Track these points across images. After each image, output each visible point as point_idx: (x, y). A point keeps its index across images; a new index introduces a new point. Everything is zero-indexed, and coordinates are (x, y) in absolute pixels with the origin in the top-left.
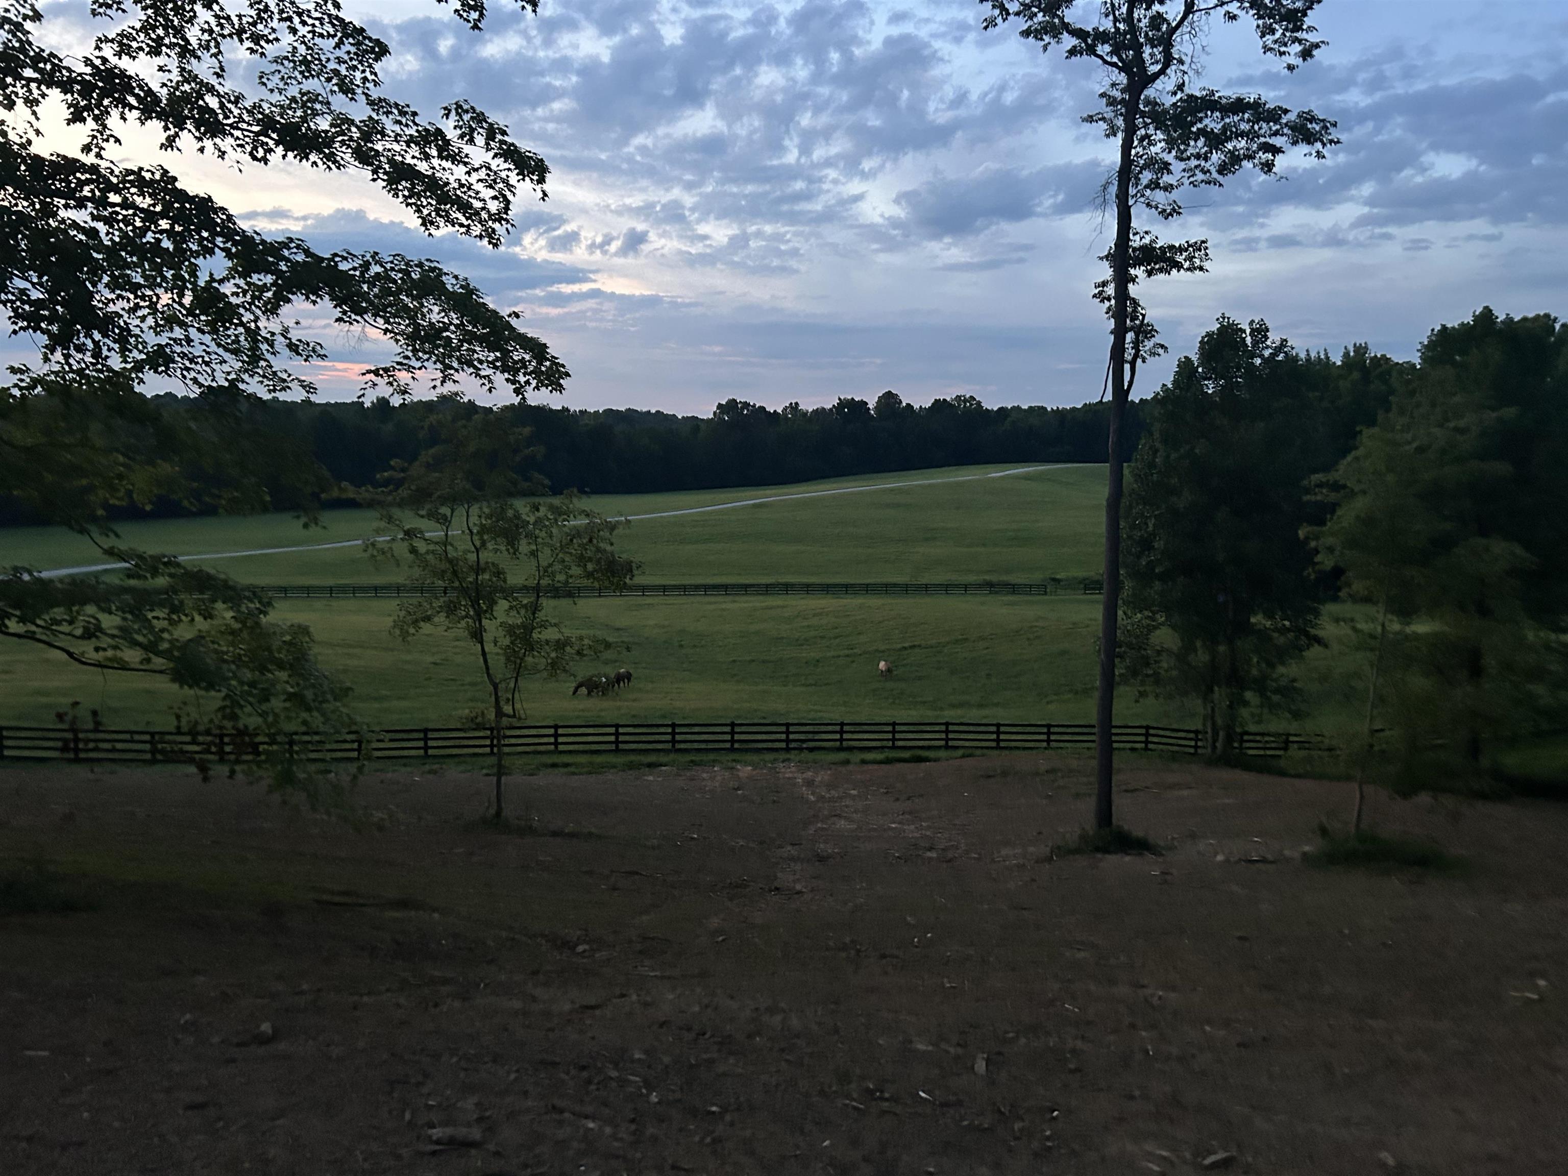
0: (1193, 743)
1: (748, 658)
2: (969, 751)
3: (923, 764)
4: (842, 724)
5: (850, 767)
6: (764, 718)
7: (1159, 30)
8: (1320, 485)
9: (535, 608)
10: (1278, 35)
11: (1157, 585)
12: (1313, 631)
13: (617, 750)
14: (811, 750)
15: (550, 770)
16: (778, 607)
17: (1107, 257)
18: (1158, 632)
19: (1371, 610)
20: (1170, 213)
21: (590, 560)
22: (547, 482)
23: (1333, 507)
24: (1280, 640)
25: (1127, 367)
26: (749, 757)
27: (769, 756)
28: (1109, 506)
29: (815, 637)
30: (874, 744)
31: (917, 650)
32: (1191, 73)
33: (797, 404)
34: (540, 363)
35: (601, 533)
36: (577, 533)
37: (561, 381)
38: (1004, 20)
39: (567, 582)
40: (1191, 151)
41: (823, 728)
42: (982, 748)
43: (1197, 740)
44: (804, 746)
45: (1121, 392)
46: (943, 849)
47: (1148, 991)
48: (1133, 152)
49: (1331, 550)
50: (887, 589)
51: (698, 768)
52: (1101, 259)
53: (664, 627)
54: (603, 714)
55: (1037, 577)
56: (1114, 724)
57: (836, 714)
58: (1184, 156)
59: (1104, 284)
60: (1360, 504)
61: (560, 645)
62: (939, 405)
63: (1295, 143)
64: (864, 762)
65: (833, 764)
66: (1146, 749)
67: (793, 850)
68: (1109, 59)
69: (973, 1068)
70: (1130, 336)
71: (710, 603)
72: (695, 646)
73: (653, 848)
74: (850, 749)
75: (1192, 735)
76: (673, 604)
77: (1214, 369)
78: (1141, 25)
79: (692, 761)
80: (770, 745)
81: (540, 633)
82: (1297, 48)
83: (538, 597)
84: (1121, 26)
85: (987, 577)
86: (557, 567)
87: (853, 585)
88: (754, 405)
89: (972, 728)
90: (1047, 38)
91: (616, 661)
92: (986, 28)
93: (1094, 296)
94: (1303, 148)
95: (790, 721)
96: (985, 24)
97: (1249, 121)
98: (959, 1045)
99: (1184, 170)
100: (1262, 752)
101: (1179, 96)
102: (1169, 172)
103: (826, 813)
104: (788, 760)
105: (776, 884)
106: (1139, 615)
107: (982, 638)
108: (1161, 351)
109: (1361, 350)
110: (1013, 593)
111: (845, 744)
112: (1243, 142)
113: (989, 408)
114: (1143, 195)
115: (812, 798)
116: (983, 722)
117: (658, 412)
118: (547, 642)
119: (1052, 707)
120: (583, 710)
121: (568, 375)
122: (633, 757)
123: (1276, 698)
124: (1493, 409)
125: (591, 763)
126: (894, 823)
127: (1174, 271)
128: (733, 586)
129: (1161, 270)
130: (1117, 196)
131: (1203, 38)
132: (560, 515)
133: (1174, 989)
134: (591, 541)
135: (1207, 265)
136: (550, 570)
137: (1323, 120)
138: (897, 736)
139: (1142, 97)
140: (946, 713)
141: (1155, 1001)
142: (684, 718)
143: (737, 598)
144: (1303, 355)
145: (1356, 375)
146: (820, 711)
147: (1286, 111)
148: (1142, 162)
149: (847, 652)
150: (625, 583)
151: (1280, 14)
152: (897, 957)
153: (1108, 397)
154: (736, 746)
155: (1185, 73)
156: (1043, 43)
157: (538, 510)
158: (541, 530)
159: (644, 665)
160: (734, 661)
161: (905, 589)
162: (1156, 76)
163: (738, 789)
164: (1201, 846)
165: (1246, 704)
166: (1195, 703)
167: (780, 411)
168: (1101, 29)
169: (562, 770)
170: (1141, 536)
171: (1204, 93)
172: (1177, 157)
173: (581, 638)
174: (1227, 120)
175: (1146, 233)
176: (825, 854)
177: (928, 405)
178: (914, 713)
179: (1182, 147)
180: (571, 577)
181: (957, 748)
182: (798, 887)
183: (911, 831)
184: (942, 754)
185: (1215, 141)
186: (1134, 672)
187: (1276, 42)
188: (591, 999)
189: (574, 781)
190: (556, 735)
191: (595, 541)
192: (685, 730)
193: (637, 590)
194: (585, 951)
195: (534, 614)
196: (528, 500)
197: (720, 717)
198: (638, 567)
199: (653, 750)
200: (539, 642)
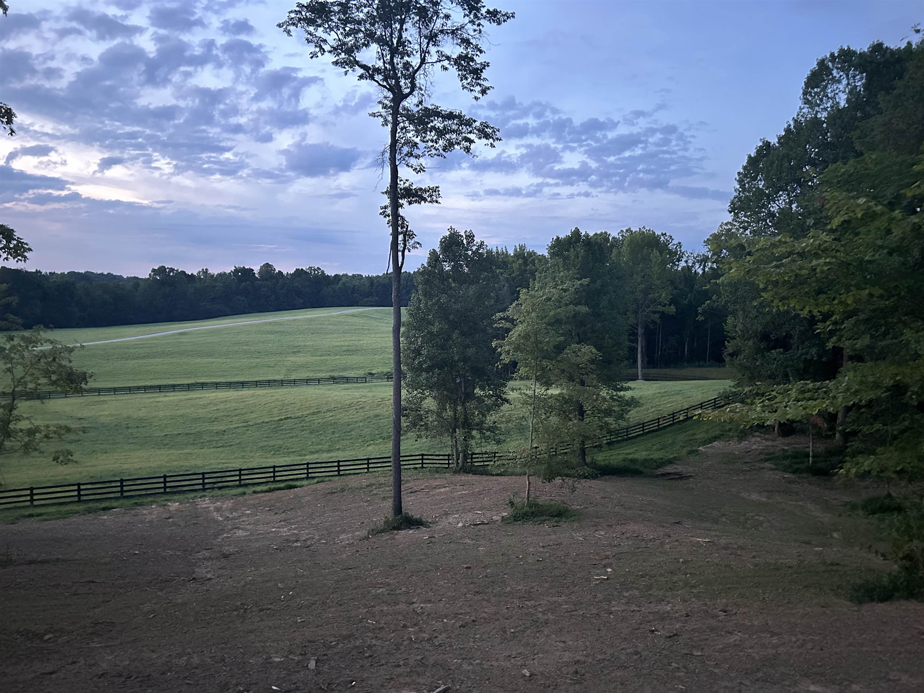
0: (447, 462)
1: (175, 433)
2: (320, 479)
3: (292, 490)
4: (240, 470)
5: (246, 497)
6: (187, 470)
7: (408, 70)
8: (501, 319)
9: (11, 408)
10: (469, 80)
11: (424, 375)
12: (504, 396)
13: (79, 501)
14: (220, 488)
15: (27, 519)
16: (197, 398)
17: (386, 193)
18: (426, 401)
19: (528, 383)
20: (420, 170)
21: (54, 372)
22: (20, 321)
23: (508, 331)
24: (488, 402)
25: (400, 254)
26: (176, 497)
27: (192, 495)
28: (394, 331)
29: (223, 416)
30: (262, 480)
31: (288, 420)
32: (426, 96)
33: (206, 269)
34: (9, 242)
35: (62, 354)
36: (44, 355)
37: (26, 254)
38: (322, 55)
39: (36, 389)
40: (428, 137)
41: (228, 474)
42: (329, 476)
43: (449, 460)
44: (216, 486)
45: (398, 268)
46: (304, 540)
47: (415, 605)
48: (397, 135)
49: (508, 352)
50: (270, 383)
51: (139, 507)
52: (383, 193)
53: (115, 415)
54: (67, 477)
55: (361, 373)
56: (401, 455)
57: (237, 464)
58: (425, 140)
59: (386, 207)
60: (520, 329)
61: (31, 432)
62: (299, 272)
63: (480, 138)
64: (255, 492)
65: (235, 495)
66: (422, 467)
67: (207, 554)
68: (381, 83)
69: (307, 666)
70: (401, 237)
71: (149, 398)
72: (138, 427)
73: (106, 564)
74: (246, 485)
75: (446, 457)
76: (123, 400)
77: (448, 256)
78: (399, 66)
79: (136, 503)
80: (192, 488)
81: (15, 424)
82: (478, 88)
83: (14, 400)
84: (387, 66)
85: (332, 374)
86: (28, 378)
87: (247, 382)
88: (177, 271)
89: (323, 465)
90: (347, 68)
91: (79, 441)
92: (312, 57)
93: (381, 214)
94: (484, 141)
95: (205, 471)
96: (311, 55)
97: (457, 124)
98: (301, 654)
99: (425, 148)
100: (482, 464)
101: (420, 107)
102: (417, 148)
103: (230, 527)
104: (205, 496)
105: (194, 576)
106: (415, 392)
107: (329, 411)
108: (418, 246)
109: (522, 248)
110: (347, 383)
111: (242, 482)
112: (455, 135)
113: (329, 275)
114: (404, 160)
115: (221, 519)
116: (330, 460)
117: (109, 274)
118: (21, 431)
119: (370, 448)
120: (53, 476)
121: (30, 250)
122: (91, 505)
123: (488, 433)
124: (579, 279)
125: (59, 512)
126: (274, 528)
127: (423, 202)
128: (166, 386)
129: (416, 201)
130: (390, 159)
131: (431, 77)
132: (30, 343)
133: (430, 601)
134: (54, 360)
135: (439, 200)
136: (22, 381)
137: (493, 128)
138: (277, 474)
139: (401, 106)
140: (307, 457)
141: (419, 611)
142: (130, 475)
143: (168, 394)
144: (495, 250)
145: (521, 261)
146: (226, 463)
147: (475, 121)
148: (403, 141)
149: (243, 424)
150: (81, 387)
151: (469, 70)
152: (270, 609)
153: (391, 270)
154: (168, 490)
155: (423, 95)
156: (345, 70)
157: (12, 340)
158: (15, 353)
159: (100, 442)
160: (166, 435)
161: (282, 383)
162: (407, 95)
163: (169, 518)
164: (451, 520)
165: (473, 438)
166: (447, 439)
167: (195, 274)
168: (377, 67)
169: (37, 518)
170: (415, 348)
171: (433, 107)
172: (421, 140)
173: (47, 426)
174: (446, 123)
175: (407, 180)
176: (228, 553)
177: (292, 271)
178: (287, 459)
179: (423, 135)
180: (39, 385)
181: (314, 478)
182: (209, 576)
183: (285, 531)
184: (305, 482)
185: (441, 133)
186: (414, 425)
187: (468, 84)
188: (50, 669)
189: (46, 525)
190: (32, 495)
191: (57, 360)
192: (131, 483)
193: (93, 392)
194: (50, 639)
195: (11, 411)
196: (5, 333)
197: (156, 472)
198: (90, 377)
199: (106, 498)
200: (16, 432)
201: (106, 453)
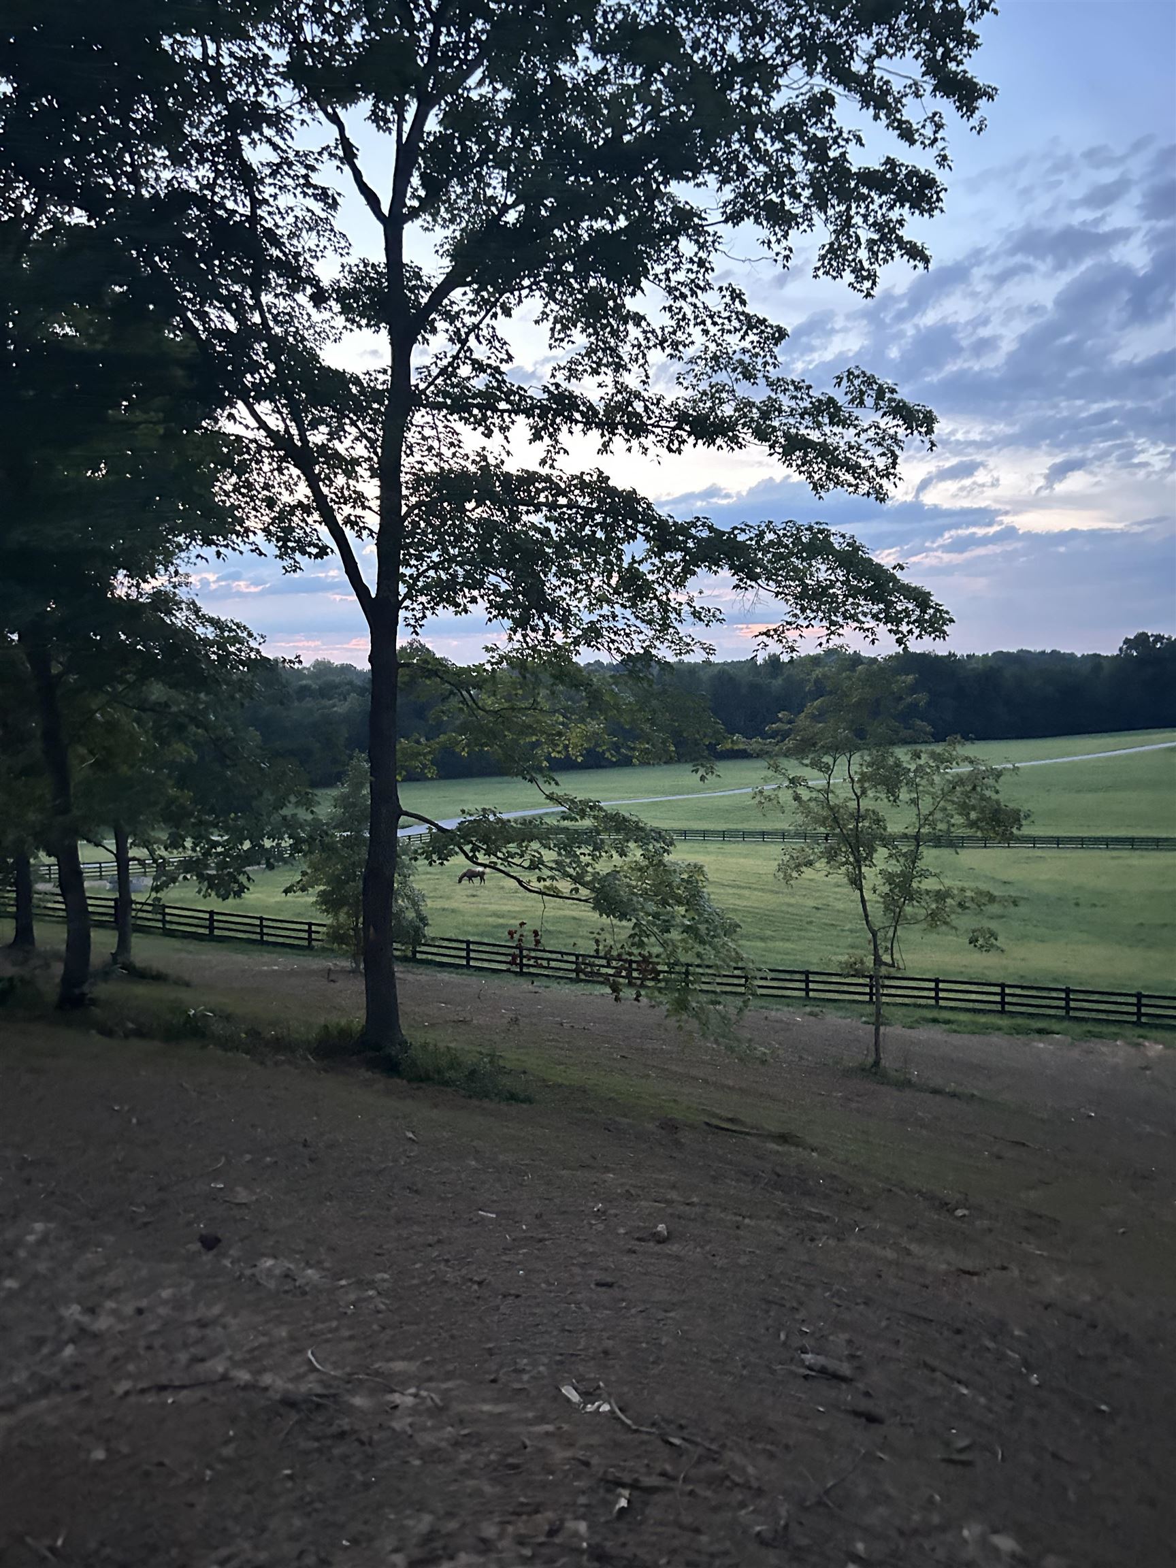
1: (1158, 922)
9: (914, 857)
13: (1003, 1012)
15: (931, 1025)
21: (974, 808)
22: (929, 729)
26: (1158, 1034)
34: (923, 611)
35: (986, 780)
36: (960, 781)
37: (945, 628)
39: (949, 831)
51: (1097, 1040)
53: (1057, 882)
54: (986, 972)
61: (941, 896)
71: (1113, 858)
72: (1094, 905)
73: (1043, 1121)
76: (1068, 858)
79: (1089, 1032)
81: (920, 882)
83: (918, 846)
86: (938, 815)
88: (1169, 639)
91: (1005, 917)
118: (928, 892)
120: (966, 966)
121: (952, 621)
122: (1020, 1021)
125: (974, 1023)
132: (942, 762)
134: (974, 788)
136: (930, 818)
142: (1081, 983)
150: (1012, 834)
154: (1144, 1020)
157: (919, 757)
158: (922, 778)
159: (1034, 923)
160: (1141, 924)
163: (1146, 1069)
169: (944, 1026)
173: (963, 890)
180: (953, 826)
188: (969, 1265)
189: (956, 1039)
190: (937, 990)
191: (979, 789)
192: (1081, 996)
193: (1026, 842)
194: (964, 1216)
195: (914, 862)
196: (909, 748)
197: (1124, 986)
198: (1027, 817)
199: (1043, 1015)
200: (918, 892)
201: (1043, 941)
